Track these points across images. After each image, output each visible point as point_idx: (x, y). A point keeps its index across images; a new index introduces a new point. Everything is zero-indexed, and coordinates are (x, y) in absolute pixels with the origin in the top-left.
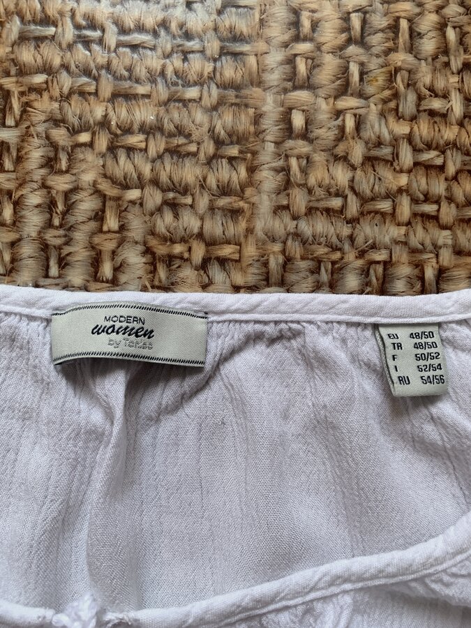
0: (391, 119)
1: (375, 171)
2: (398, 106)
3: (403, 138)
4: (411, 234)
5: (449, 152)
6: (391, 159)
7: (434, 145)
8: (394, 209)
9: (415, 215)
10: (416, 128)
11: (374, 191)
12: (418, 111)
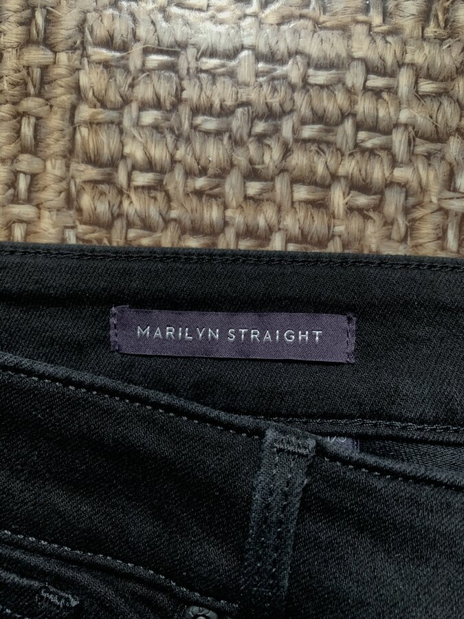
0: (415, 184)
1: (436, 126)
2: (406, 198)
3: (402, 163)
4: (398, 54)
5: (351, 144)
6: (417, 139)
7: (367, 153)
8: (416, 83)
9: (393, 75)
10: (387, 174)
11: (438, 104)
12: (382, 193)
